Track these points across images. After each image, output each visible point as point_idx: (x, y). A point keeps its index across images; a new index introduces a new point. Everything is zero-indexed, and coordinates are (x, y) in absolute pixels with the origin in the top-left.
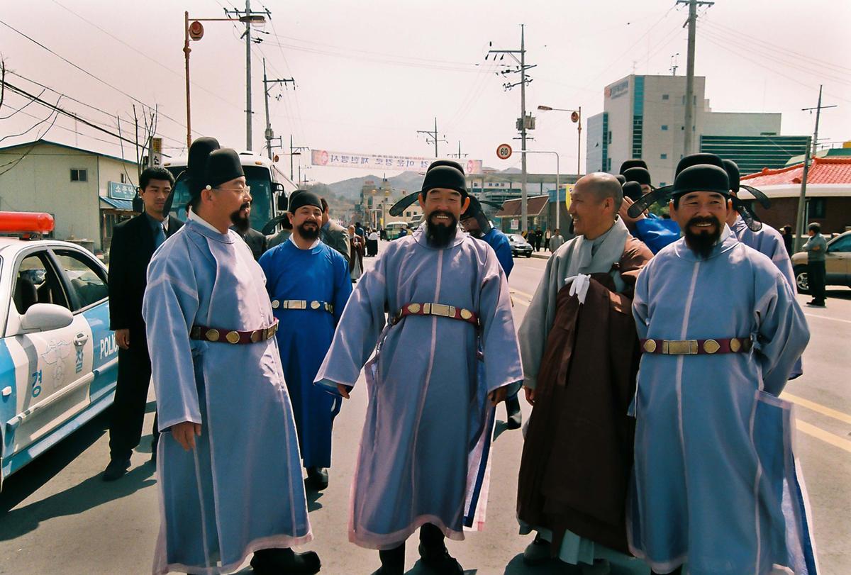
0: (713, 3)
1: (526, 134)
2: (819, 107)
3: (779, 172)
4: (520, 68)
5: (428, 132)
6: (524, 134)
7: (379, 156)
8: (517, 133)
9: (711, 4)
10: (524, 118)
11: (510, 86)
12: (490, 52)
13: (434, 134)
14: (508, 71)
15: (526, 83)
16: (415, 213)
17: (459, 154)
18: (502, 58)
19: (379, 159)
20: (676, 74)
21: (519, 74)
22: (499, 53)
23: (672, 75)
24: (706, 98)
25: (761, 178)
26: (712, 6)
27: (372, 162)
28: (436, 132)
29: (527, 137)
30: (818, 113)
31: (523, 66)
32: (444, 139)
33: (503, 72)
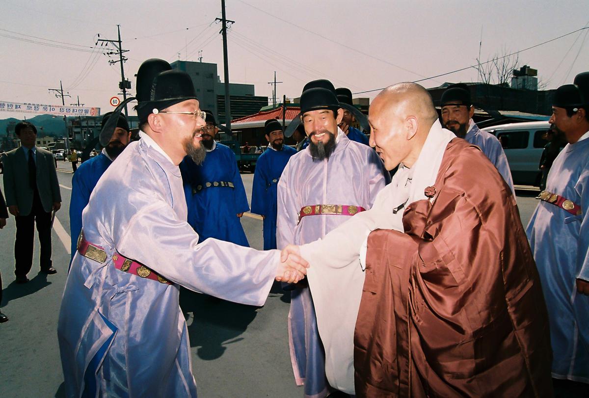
0: (234, 22)
1: (126, 92)
2: (275, 83)
3: (267, 114)
4: (119, 52)
5: (56, 90)
6: (124, 92)
7: (29, 104)
8: (120, 91)
9: (233, 22)
10: (124, 83)
11: (113, 62)
12: (99, 40)
13: (60, 92)
14: (111, 53)
15: (123, 61)
16: (49, 142)
17: (79, 104)
18: (106, 45)
19: (29, 106)
20: (202, 62)
21: (118, 56)
22: (104, 42)
23: (199, 62)
24: (218, 75)
25: (259, 117)
26: (234, 24)
27: (24, 108)
28: (62, 90)
29: (126, 93)
30: (275, 85)
31: (121, 50)
32: (68, 94)
33: (108, 54)
